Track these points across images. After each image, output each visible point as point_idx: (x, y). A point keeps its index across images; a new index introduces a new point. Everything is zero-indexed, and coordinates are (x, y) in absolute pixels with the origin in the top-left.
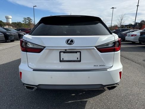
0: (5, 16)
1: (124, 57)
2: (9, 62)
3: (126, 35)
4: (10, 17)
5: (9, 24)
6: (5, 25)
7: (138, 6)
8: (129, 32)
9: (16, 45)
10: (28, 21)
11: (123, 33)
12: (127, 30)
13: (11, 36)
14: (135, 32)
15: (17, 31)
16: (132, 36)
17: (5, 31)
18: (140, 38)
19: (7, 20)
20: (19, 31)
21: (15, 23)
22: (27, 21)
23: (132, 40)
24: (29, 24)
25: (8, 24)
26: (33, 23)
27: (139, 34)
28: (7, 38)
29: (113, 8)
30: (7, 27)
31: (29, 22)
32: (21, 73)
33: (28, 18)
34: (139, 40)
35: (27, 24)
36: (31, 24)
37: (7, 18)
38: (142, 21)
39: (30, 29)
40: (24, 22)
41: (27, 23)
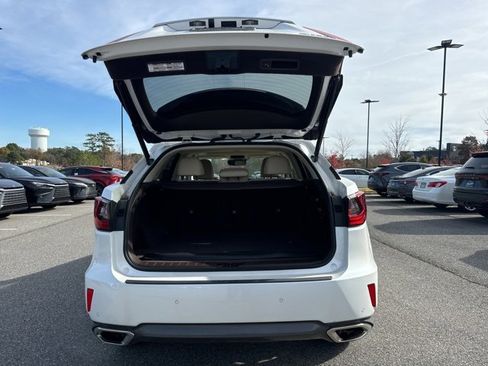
0: (29, 130)
1: (408, 253)
2: (40, 270)
3: (412, 182)
4: (45, 132)
5: (40, 153)
6: (26, 157)
7: (443, 95)
8: (424, 174)
9: (60, 220)
10: (101, 144)
11: (405, 176)
12: (418, 167)
13: (45, 191)
14: (441, 172)
15: (67, 175)
16: (433, 185)
17: (29, 175)
18: (457, 192)
19: (34, 143)
20: (72, 175)
21: (60, 151)
22: (97, 144)
23: (434, 200)
24: (105, 153)
25: (35, 154)
26: (116, 148)
27: (454, 180)
28: (33, 199)
29: (369, 101)
30: (31, 163)
31: (104, 148)
32: (91, 292)
33: (102, 134)
34: (455, 200)
35: (96, 153)
36: (111, 153)
37: (34, 135)
38: (467, 138)
39: (106, 170)
40: (87, 148)
41: (98, 149)
